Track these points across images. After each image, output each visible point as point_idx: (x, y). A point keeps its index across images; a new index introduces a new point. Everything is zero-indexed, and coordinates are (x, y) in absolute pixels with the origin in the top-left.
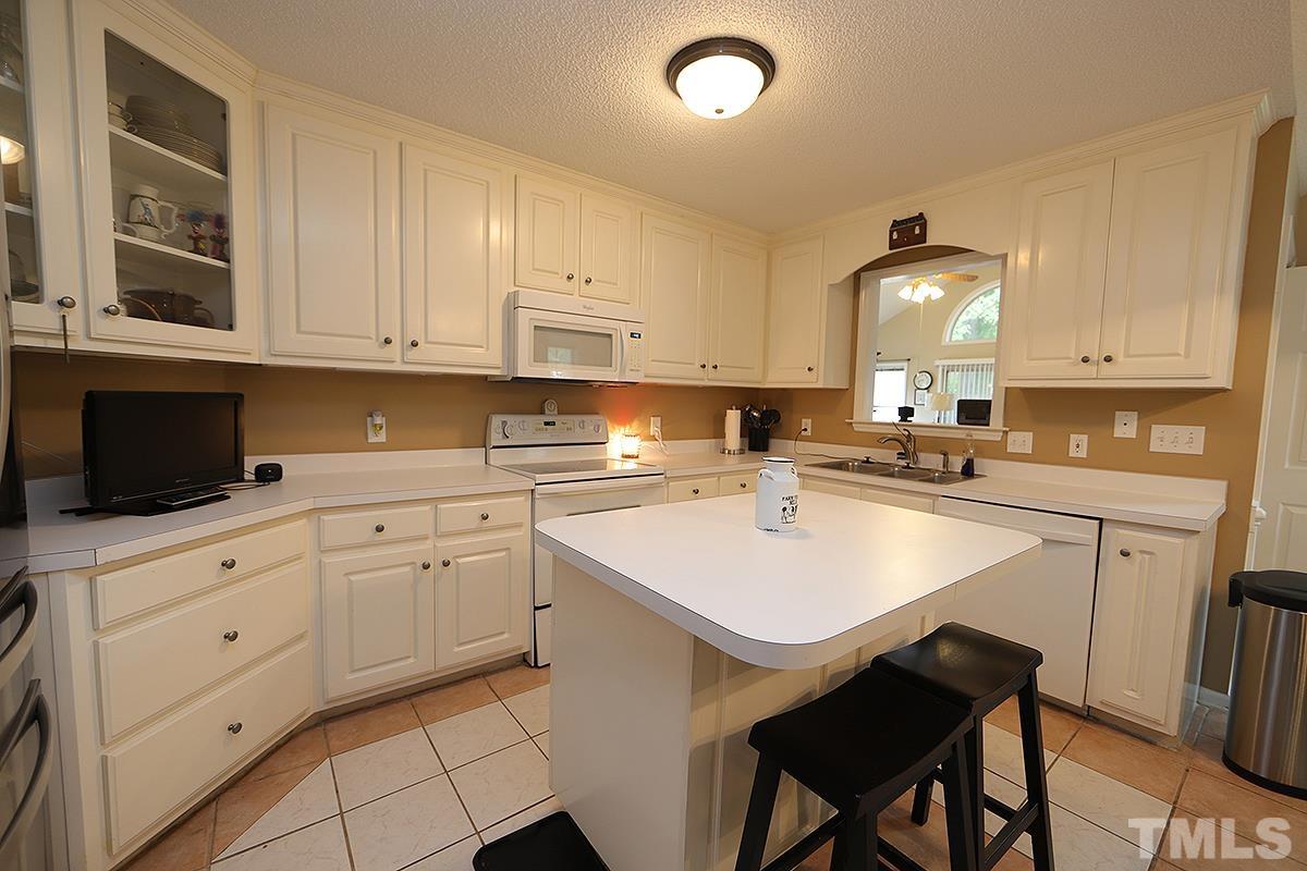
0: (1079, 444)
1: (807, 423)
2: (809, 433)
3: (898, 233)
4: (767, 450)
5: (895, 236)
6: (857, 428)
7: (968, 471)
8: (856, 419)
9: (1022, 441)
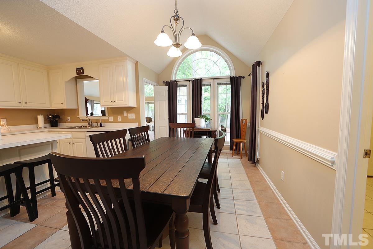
0: (119, 118)
1: (69, 118)
2: (70, 121)
3: (78, 71)
4: (57, 126)
5: (77, 72)
6: (81, 118)
7: (101, 126)
8: (80, 116)
9: (111, 119)
